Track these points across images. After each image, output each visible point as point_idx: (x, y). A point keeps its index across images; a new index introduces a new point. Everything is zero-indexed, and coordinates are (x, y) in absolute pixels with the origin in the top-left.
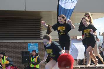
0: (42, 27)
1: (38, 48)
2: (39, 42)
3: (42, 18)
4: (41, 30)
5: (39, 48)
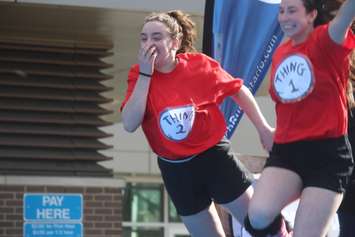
0: (111, 100)
1: (80, 221)
2: (90, 190)
3: (112, 46)
4: (104, 117)
5: (85, 225)
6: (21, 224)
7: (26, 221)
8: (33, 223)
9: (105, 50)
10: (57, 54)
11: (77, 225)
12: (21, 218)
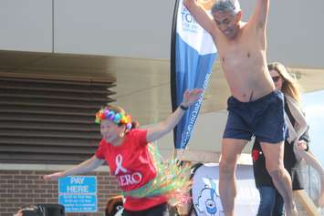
5: (99, 196)
6: (57, 196)
7: (60, 194)
8: (65, 195)
9: (110, 83)
10: (81, 86)
11: (93, 196)
12: (57, 191)
